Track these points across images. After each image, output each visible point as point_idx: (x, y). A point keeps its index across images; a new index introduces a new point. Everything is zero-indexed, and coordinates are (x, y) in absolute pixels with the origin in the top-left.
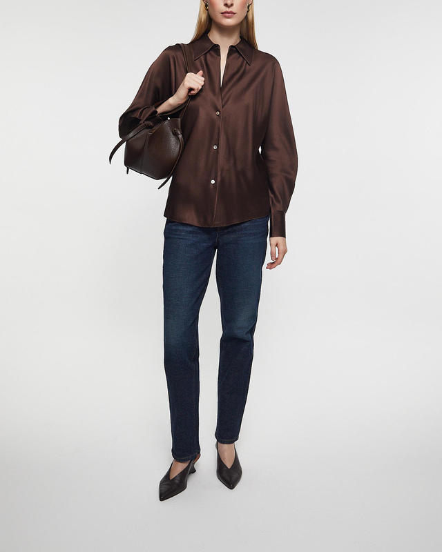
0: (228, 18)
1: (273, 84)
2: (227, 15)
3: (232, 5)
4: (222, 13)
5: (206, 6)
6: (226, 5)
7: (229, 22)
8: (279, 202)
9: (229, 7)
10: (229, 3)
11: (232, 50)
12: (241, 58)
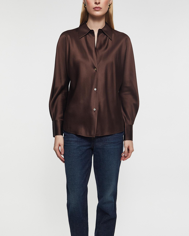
0: (97, 11)
1: (126, 50)
2: (97, 9)
3: (99, 3)
4: (94, 8)
5: (85, 5)
6: (96, 3)
7: (98, 13)
8: (129, 119)
9: (98, 4)
10: (98, 2)
11: (100, 31)
12: (105, 36)
